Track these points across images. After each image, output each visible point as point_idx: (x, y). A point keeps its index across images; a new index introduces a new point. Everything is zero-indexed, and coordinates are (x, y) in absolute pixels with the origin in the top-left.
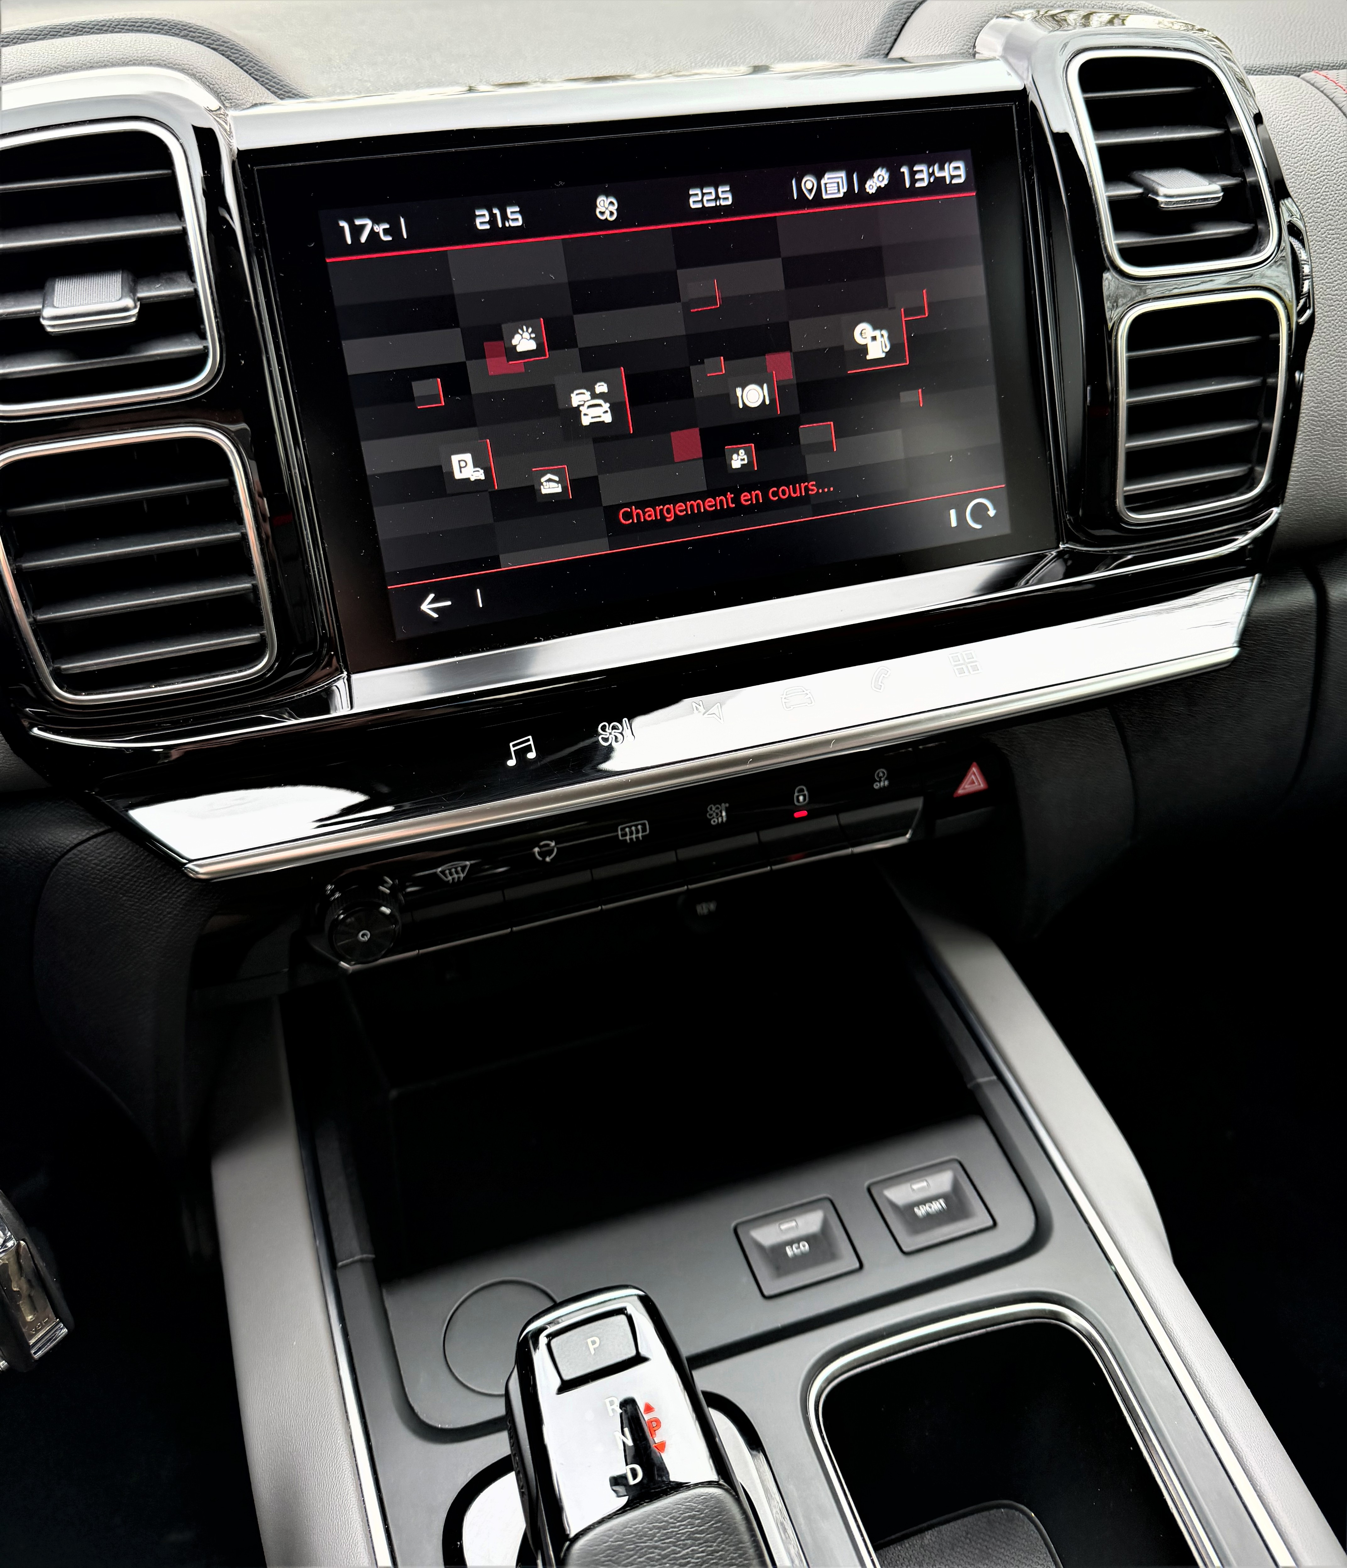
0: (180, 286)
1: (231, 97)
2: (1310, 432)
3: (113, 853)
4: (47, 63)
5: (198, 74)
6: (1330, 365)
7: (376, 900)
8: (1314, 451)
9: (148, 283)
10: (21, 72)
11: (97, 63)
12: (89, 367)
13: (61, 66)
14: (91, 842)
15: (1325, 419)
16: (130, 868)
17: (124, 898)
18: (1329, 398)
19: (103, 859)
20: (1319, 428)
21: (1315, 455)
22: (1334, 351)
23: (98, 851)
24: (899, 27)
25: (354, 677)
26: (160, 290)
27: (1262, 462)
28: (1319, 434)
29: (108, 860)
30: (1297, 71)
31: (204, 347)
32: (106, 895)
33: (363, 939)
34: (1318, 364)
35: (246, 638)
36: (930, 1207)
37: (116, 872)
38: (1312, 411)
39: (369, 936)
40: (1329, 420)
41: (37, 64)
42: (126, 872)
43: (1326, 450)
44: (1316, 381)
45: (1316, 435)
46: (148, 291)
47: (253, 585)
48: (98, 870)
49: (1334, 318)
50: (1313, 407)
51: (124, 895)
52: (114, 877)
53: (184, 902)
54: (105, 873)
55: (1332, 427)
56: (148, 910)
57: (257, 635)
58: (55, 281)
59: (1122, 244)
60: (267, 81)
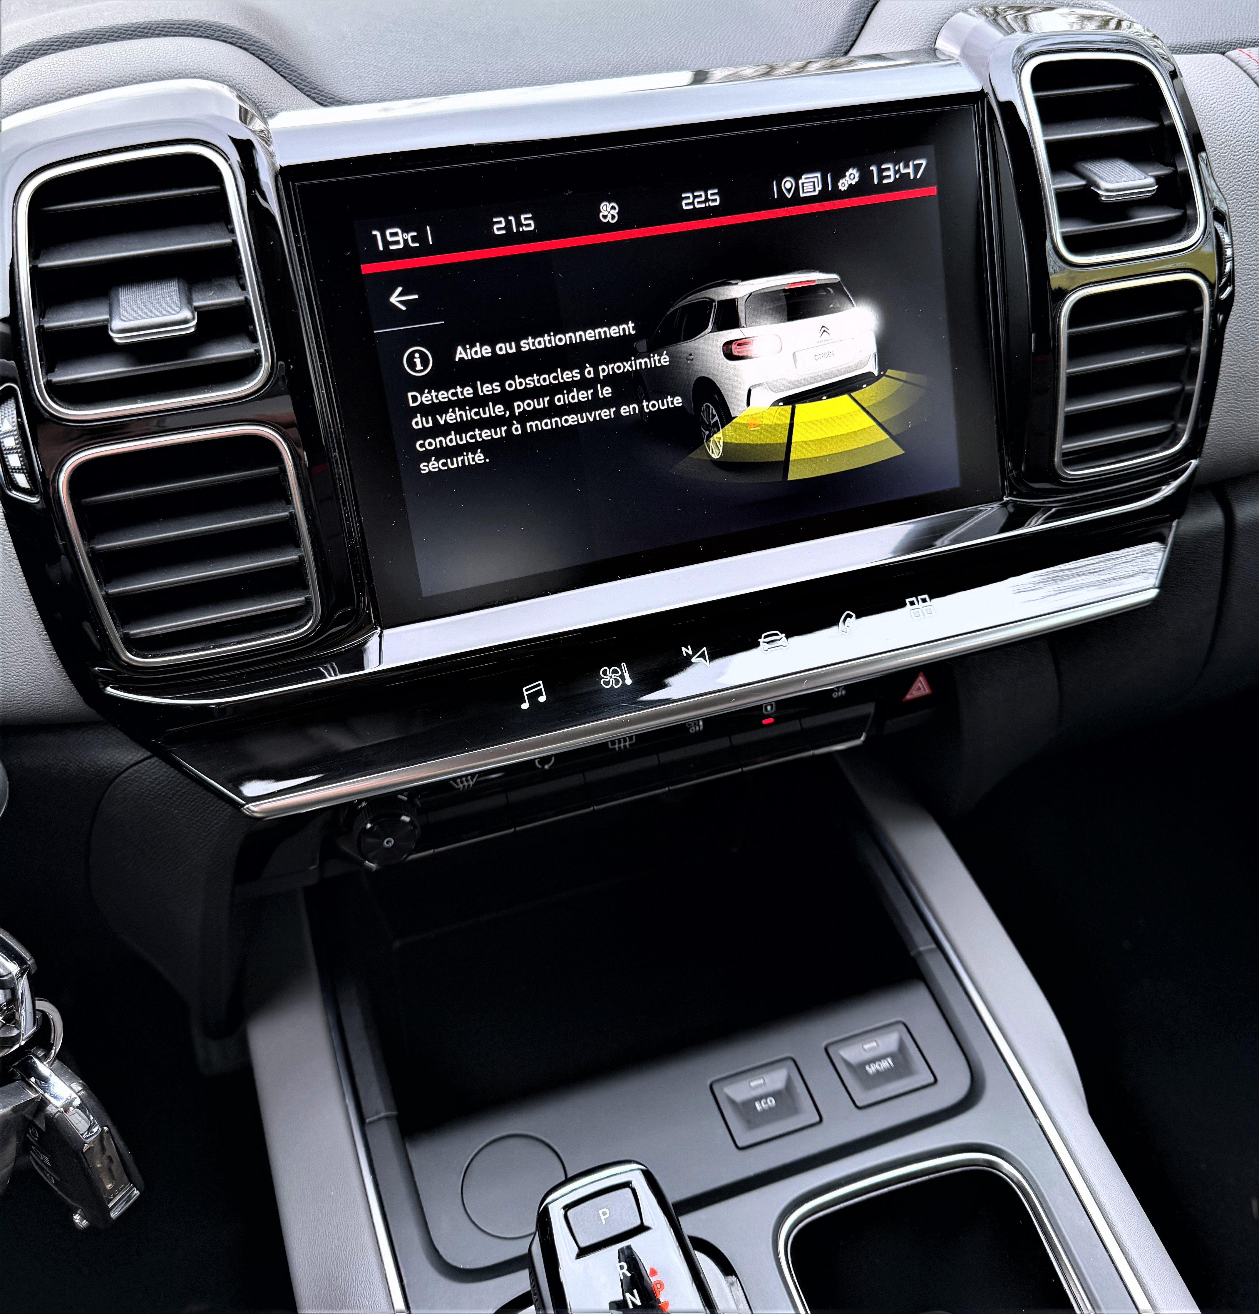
0: (232, 296)
1: (267, 106)
4: (100, 78)
7: (399, 811)
9: (202, 289)
10: (78, 87)
11: (146, 77)
13: (114, 80)
14: (146, 762)
15: (1240, 375)
20: (1234, 383)
24: (866, 14)
25: (386, 632)
26: (215, 299)
27: (1184, 418)
28: (1234, 388)
30: (1222, 49)
31: (255, 350)
33: (388, 845)
35: (294, 601)
36: (880, 1065)
39: (393, 843)
40: (1243, 375)
41: (91, 79)
42: (179, 788)
43: (1239, 401)
46: (201, 300)
47: (300, 556)
57: (304, 598)
58: (118, 290)
59: (1066, 232)
60: (295, 79)
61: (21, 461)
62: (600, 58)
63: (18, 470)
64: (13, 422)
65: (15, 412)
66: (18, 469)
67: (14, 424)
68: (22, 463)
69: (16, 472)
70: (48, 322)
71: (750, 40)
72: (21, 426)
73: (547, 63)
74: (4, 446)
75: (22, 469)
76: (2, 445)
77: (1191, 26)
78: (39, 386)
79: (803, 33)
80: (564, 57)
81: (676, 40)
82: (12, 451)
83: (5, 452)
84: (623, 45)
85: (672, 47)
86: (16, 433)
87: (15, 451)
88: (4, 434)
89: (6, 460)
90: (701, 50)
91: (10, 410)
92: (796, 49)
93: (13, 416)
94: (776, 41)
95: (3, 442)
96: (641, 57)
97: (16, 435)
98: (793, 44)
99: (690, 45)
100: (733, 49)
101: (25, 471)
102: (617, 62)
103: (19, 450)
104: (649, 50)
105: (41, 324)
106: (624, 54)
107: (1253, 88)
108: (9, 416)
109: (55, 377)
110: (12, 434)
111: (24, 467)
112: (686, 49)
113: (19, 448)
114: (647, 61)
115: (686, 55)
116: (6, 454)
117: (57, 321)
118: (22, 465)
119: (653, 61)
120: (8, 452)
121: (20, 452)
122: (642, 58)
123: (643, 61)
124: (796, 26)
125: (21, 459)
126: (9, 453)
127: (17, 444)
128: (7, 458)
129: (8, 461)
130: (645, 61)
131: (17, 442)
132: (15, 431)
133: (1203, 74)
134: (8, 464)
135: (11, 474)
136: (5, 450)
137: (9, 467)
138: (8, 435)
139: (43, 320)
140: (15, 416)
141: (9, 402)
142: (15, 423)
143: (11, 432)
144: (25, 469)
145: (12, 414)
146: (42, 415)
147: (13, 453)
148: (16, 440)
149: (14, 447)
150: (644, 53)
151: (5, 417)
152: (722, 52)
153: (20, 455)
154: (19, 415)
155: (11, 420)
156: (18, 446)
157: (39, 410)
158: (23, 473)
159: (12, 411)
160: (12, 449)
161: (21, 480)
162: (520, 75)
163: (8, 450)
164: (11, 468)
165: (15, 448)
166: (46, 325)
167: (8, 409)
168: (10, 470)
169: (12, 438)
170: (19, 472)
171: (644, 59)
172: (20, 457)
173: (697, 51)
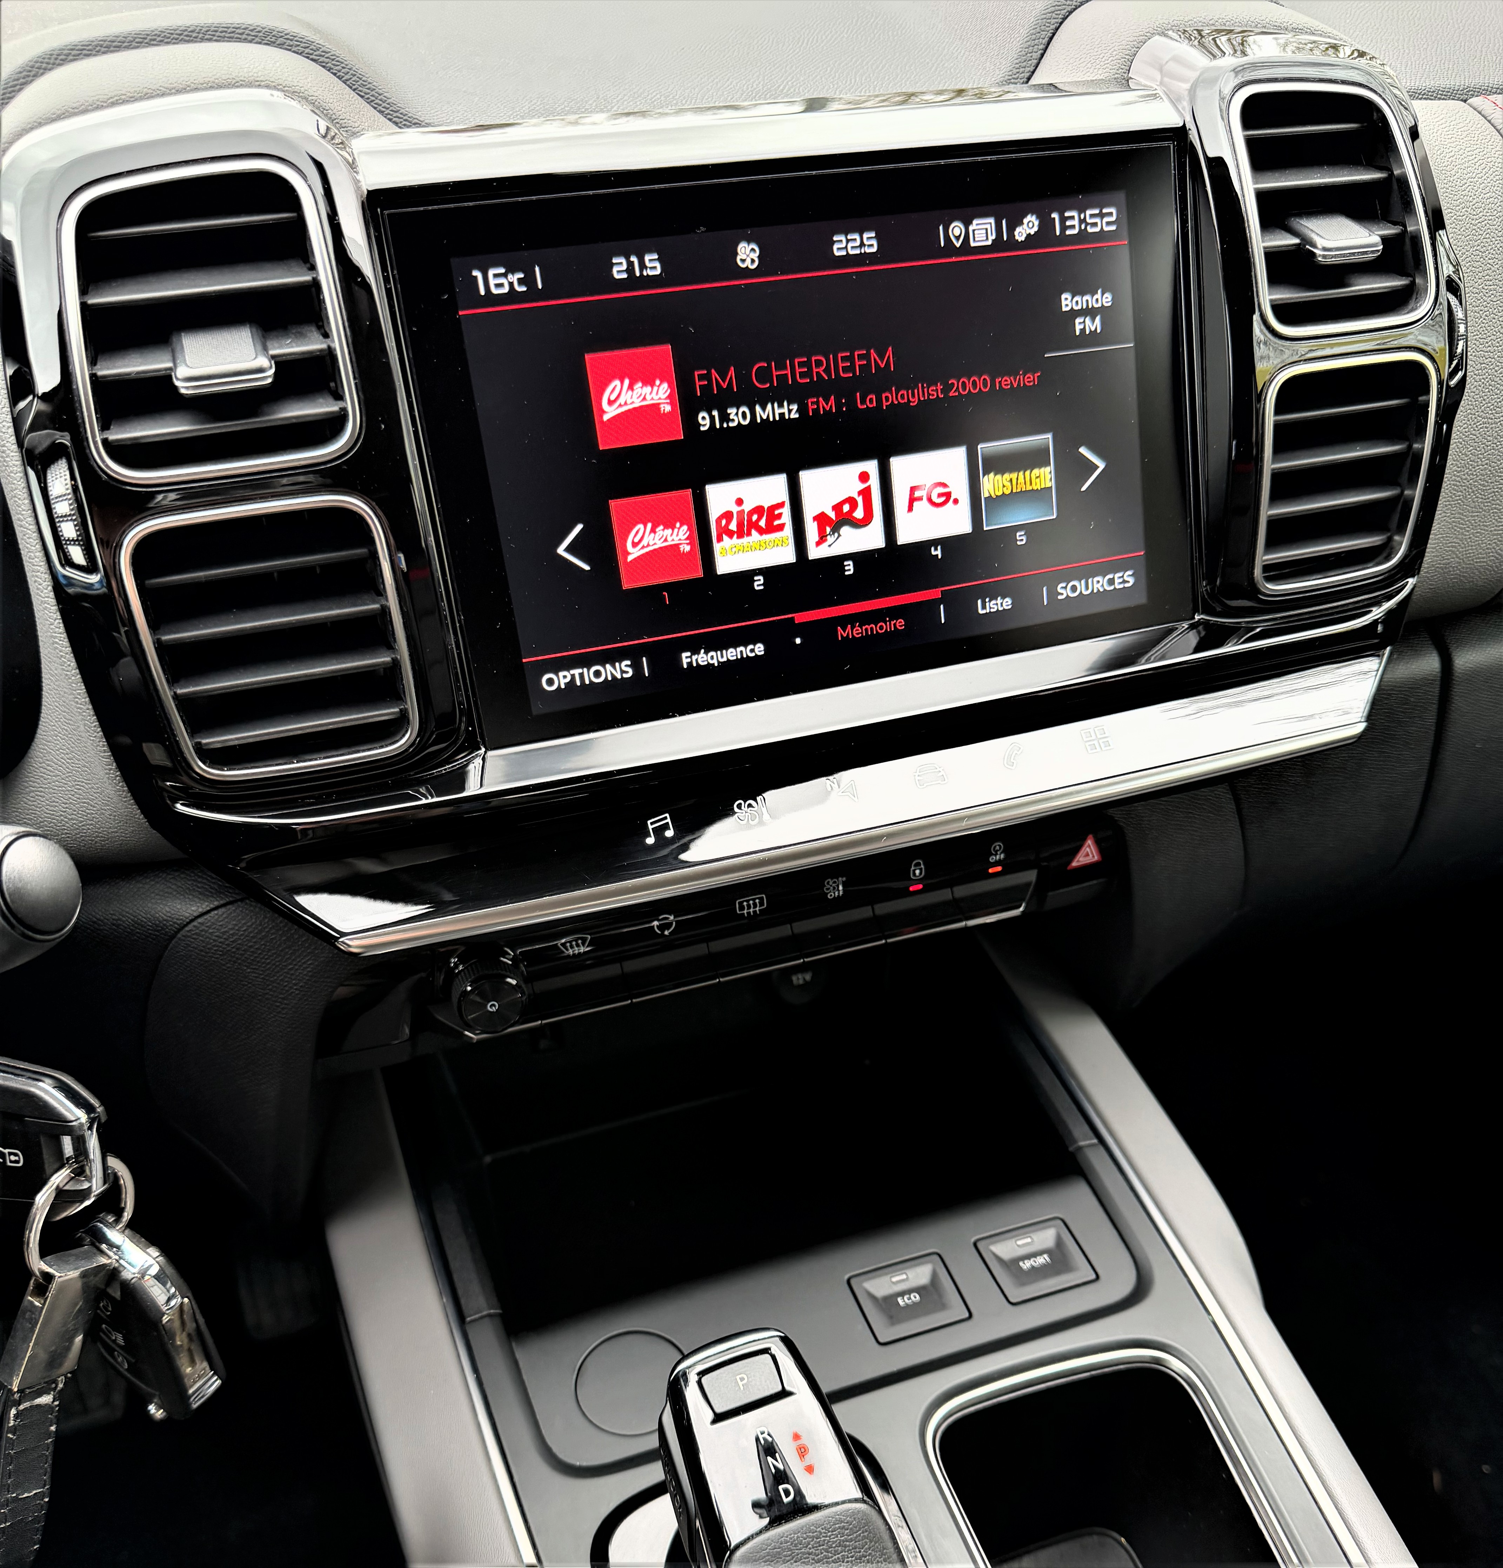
0: (313, 344)
1: (346, 125)
2: (1451, 497)
3: (236, 925)
5: (310, 98)
6: (1477, 427)
7: (501, 972)
8: (1454, 518)
9: (277, 337)
11: (202, 84)
12: (223, 430)
14: (213, 913)
15: (1468, 483)
16: (254, 940)
17: (249, 970)
18: (1473, 461)
19: (226, 932)
20: (1460, 493)
21: (1454, 522)
22: (1482, 411)
23: (221, 923)
25: (488, 754)
26: (293, 347)
27: (1401, 529)
28: (1460, 499)
29: (231, 932)
30: (1463, 95)
31: (343, 408)
32: (228, 967)
33: (492, 1010)
34: (1466, 425)
35: (384, 713)
37: (239, 944)
38: (1454, 475)
39: (497, 1007)
40: (1471, 484)
43: (1465, 516)
44: (1461, 444)
45: (1457, 500)
46: (279, 348)
47: (392, 659)
48: (220, 943)
49: (1484, 377)
50: (1456, 471)
51: (248, 967)
52: (238, 949)
53: (310, 974)
54: (228, 945)
55: (1473, 492)
56: (273, 982)
57: (397, 710)
58: (181, 336)
59: (1276, 300)
60: (373, 98)
61: (77, 531)
62: (732, 86)
63: (74, 542)
64: (66, 484)
65: (68, 473)
66: (73, 540)
67: (67, 487)
68: (78, 533)
69: (70, 544)
70: (101, 369)
71: (908, 71)
72: (75, 489)
73: (669, 90)
74: (56, 513)
75: (77, 540)
76: (54, 511)
77: (1428, 67)
78: (95, 443)
79: (972, 63)
80: (689, 85)
81: (821, 68)
82: (65, 519)
83: (57, 520)
84: (758, 73)
85: (816, 76)
86: (70, 497)
87: (69, 518)
88: (56, 498)
89: (59, 529)
90: (851, 80)
91: (61, 471)
92: (963, 80)
93: (66, 477)
94: (939, 72)
95: (55, 508)
96: (779, 86)
97: (70, 499)
98: (959, 75)
99: (837, 74)
100: (888, 79)
101: (81, 543)
102: (752, 91)
103: (74, 518)
104: (789, 78)
105: (94, 372)
106: (760, 83)
107: (1498, 141)
108: (61, 477)
109: (111, 434)
110: (65, 498)
111: (80, 538)
112: (833, 78)
113: (74, 515)
114: (788, 91)
115: (834, 85)
116: (59, 522)
117: (112, 369)
118: (78, 536)
119: (795, 90)
120: (61, 519)
121: (75, 520)
122: (781, 88)
123: (783, 90)
124: (962, 56)
125: (77, 528)
126: (63, 521)
127: (72, 510)
128: (60, 526)
129: (61, 531)
130: (785, 91)
131: (72, 507)
132: (69, 494)
133: (1440, 123)
134: (61, 534)
135: (65, 546)
136: (58, 517)
137: (63, 538)
138: (61, 499)
139: (96, 367)
140: (68, 477)
141: (60, 462)
142: (69, 486)
143: (65, 495)
144: (81, 540)
145: (65, 475)
146: (100, 476)
147: (67, 520)
148: (70, 505)
149: (68, 514)
150: (783, 82)
151: (56, 479)
152: (876, 83)
153: (75, 523)
154: (73, 477)
155: (65, 482)
156: (73, 512)
157: (96, 471)
158: (79, 545)
159: (64, 471)
160: (66, 516)
161: (77, 554)
162: (638, 103)
163: (62, 517)
164: (64, 539)
165: (70, 515)
166: (100, 373)
167: (60, 469)
168: (64, 542)
169: (66, 503)
170: (74, 544)
171: (784, 88)
172: (75, 526)
173: (846, 82)
